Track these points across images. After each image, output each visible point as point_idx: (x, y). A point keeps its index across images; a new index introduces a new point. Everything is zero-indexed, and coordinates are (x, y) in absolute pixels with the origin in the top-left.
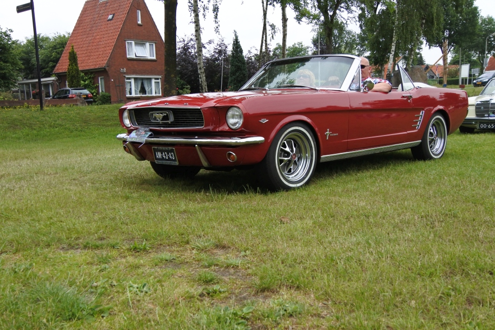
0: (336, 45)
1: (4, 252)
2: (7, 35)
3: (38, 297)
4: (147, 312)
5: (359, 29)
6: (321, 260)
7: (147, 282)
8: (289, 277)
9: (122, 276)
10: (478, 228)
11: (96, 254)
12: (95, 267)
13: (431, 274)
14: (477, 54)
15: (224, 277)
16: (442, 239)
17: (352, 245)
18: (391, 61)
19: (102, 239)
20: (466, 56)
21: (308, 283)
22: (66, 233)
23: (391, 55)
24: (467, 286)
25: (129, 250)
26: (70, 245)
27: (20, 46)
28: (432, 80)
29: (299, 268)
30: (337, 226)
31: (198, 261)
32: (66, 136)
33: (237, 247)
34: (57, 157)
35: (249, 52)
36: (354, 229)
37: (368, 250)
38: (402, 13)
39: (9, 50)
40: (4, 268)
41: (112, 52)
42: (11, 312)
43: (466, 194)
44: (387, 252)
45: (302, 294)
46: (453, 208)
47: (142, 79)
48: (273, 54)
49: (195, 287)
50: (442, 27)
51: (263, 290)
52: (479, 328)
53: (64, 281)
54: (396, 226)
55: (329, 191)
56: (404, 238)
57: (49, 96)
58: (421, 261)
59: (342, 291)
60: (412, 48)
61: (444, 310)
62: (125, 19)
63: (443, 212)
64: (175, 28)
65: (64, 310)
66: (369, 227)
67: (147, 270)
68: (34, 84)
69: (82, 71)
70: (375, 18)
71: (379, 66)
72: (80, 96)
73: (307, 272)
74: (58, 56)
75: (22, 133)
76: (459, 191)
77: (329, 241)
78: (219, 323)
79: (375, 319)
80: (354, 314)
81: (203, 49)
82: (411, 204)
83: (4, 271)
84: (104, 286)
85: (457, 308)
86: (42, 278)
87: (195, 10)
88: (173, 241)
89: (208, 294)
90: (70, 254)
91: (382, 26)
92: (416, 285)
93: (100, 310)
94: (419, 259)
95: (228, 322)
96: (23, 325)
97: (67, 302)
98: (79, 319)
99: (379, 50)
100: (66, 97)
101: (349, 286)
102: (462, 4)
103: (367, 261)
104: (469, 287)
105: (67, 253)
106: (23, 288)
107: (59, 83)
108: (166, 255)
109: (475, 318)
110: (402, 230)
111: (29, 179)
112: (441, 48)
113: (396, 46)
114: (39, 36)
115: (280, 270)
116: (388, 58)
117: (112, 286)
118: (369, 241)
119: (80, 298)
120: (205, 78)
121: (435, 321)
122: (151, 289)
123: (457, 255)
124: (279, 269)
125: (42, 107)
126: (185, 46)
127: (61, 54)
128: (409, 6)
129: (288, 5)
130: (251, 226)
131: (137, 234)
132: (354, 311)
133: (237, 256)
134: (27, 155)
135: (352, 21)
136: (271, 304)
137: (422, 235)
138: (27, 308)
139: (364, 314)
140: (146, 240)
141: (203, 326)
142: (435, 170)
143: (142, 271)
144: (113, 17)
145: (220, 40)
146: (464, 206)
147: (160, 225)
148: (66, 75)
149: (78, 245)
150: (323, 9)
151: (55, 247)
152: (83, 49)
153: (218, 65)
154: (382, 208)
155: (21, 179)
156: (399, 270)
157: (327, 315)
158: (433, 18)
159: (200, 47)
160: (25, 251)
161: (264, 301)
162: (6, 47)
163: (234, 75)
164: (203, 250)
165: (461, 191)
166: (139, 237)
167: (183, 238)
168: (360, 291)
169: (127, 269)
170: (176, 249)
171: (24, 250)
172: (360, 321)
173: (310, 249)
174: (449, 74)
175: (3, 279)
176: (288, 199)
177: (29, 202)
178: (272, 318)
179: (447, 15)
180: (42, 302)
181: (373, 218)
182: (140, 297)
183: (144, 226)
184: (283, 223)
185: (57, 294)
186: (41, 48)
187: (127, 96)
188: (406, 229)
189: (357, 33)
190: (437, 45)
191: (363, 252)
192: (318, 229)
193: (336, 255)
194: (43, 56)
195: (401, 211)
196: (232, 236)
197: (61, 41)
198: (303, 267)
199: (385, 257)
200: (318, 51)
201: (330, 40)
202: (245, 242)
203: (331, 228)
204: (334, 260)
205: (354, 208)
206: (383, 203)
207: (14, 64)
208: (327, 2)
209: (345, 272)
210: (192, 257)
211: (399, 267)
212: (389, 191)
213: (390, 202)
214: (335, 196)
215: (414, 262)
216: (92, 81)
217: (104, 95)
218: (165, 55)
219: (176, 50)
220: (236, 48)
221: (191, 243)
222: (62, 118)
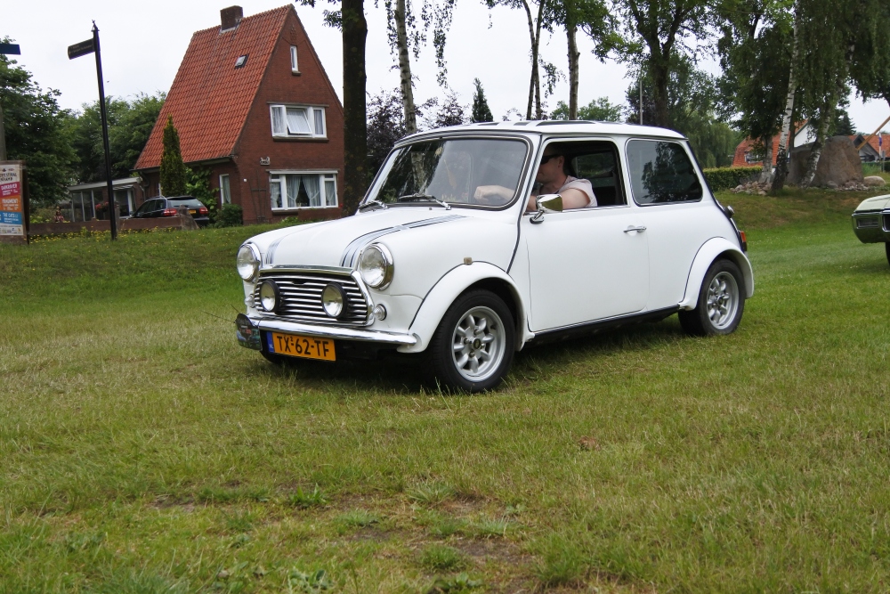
0: (674, 102)
2: (50, 102)
5: (720, 69)
6: (667, 523)
7: (325, 567)
8: (606, 556)
11: (223, 512)
12: (223, 539)
15: (474, 557)
17: (728, 492)
18: (786, 129)
19: (234, 484)
21: (644, 569)
22: (166, 473)
23: (785, 117)
25: (287, 504)
26: (173, 496)
27: (73, 120)
28: (871, 165)
29: (625, 539)
30: (695, 454)
31: (422, 525)
32: (159, 288)
33: (498, 497)
34: (143, 328)
36: (730, 460)
37: (762, 502)
38: (806, 34)
39: (53, 129)
41: (244, 128)
44: (802, 506)
45: (633, 591)
47: (302, 177)
49: (419, 577)
51: (554, 584)
53: (164, 567)
54: (815, 454)
55: (674, 386)
56: (834, 478)
57: (127, 214)
58: (875, 525)
59: (714, 584)
60: (827, 102)
62: (269, 64)
64: (364, 77)
66: (760, 457)
67: (323, 544)
68: (98, 192)
69: (188, 165)
70: (751, 47)
71: (761, 140)
72: (184, 212)
73: (642, 547)
74: (143, 137)
77: (680, 485)
81: (417, 116)
82: (844, 409)
84: (241, 575)
86: (121, 561)
87: (402, 44)
88: (372, 487)
89: (446, 591)
90: (175, 513)
91: (766, 62)
94: (871, 522)
99: (760, 108)
100: (159, 214)
101: (728, 575)
103: (761, 525)
105: (168, 513)
107: (146, 188)
108: (359, 514)
110: (830, 463)
111: (92, 371)
112: (889, 101)
113: (795, 98)
114: (109, 100)
115: (587, 543)
116: (781, 122)
117: (257, 576)
118: (764, 484)
122: (333, 581)
124: (585, 540)
125: (114, 234)
126: (381, 112)
127: (149, 134)
128: (820, 20)
129: (579, 28)
130: (523, 456)
131: (301, 474)
133: (499, 515)
135: (705, 54)
140: (320, 484)
143: (312, 545)
144: (245, 61)
145: (450, 99)
147: (345, 456)
148: (158, 173)
149: (189, 496)
150: (648, 32)
151: (145, 500)
152: (190, 122)
154: (783, 417)
155: (76, 371)
156: (831, 544)
158: (870, 42)
159: (411, 113)
162: (47, 123)
164: (430, 503)
166: (304, 479)
167: (391, 480)
168: (752, 587)
169: (285, 543)
170: (377, 503)
173: (644, 500)
176: (594, 402)
181: (768, 438)
183: (315, 458)
184: (587, 450)
186: (112, 124)
187: (273, 209)
188: (837, 461)
189: (716, 76)
190: (881, 94)
191: (751, 507)
192: (657, 461)
193: (698, 512)
194: (115, 138)
195: (823, 424)
196: (487, 475)
197: (147, 109)
198: (631, 536)
199: (799, 517)
200: (638, 116)
201: (663, 93)
202: (513, 488)
203: (682, 459)
204: (694, 523)
205: (727, 419)
206: (785, 409)
207: (62, 154)
208: (655, 18)
209: (719, 547)
210: (409, 517)
211: (830, 538)
212: (796, 384)
213: (800, 406)
214: (686, 394)
215: (862, 527)
216: (207, 183)
217: (230, 209)
218: (345, 130)
219: (365, 119)
220: (479, 112)
221: (406, 490)
222: (153, 253)
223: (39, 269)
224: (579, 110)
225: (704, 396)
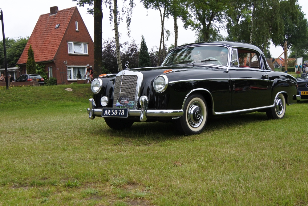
5: (227, 34)
6: (205, 193)
11: (39, 190)
12: (38, 200)
13: (287, 204)
14: (307, 50)
16: (292, 177)
17: (227, 181)
18: (249, 56)
19: (45, 179)
20: (300, 52)
25: (64, 186)
26: (20, 183)
28: (278, 69)
29: (189, 199)
30: (215, 168)
31: (115, 194)
32: (24, 107)
33: (143, 183)
34: (16, 121)
35: (152, 49)
36: (228, 170)
37: (239, 185)
38: (256, 23)
41: (58, 50)
44: (253, 187)
46: (298, 155)
47: (79, 68)
48: (168, 51)
50: (283, 32)
54: (257, 168)
55: (209, 144)
56: (264, 176)
58: (278, 193)
60: (263, 47)
62: (67, 28)
63: (291, 158)
64: (101, 33)
66: (238, 169)
67: (77, 201)
68: (3, 72)
69: (37, 63)
70: (238, 27)
71: (241, 59)
72: (35, 80)
73: (195, 202)
74: (21, 53)
76: (302, 143)
77: (210, 179)
81: (120, 48)
87: (115, 21)
88: (97, 180)
90: (20, 190)
91: (243, 32)
94: (277, 192)
100: (26, 81)
102: (297, 17)
103: (238, 193)
105: (17, 190)
107: (21, 71)
108: (91, 190)
110: (262, 171)
112: (283, 47)
114: (8, 39)
115: (175, 201)
118: (239, 178)
120: (121, 67)
123: (305, 189)
124: (174, 199)
125: (7, 87)
126: (108, 46)
127: (23, 51)
128: (261, 18)
129: (178, 17)
131: (71, 175)
133: (143, 190)
135: (222, 29)
137: (278, 174)
140: (77, 179)
142: (283, 129)
143: (72, 201)
144: (59, 26)
145: (133, 42)
146: (306, 153)
147: (87, 168)
148: (26, 66)
150: (202, 20)
151: (9, 185)
152: (38, 48)
153: (131, 58)
154: (246, 155)
156: (263, 200)
158: (277, 26)
159: (118, 46)
163: (142, 65)
164: (118, 186)
165: (303, 144)
166: (72, 177)
167: (104, 177)
169: (62, 201)
170: (99, 186)
173: (196, 184)
174: (288, 65)
176: (180, 149)
179: (286, 25)
181: (241, 162)
184: (177, 166)
186: (9, 47)
187: (68, 80)
188: (265, 170)
189: (225, 37)
190: (280, 45)
191: (235, 187)
192: (202, 170)
193: (216, 189)
194: (10, 53)
195: (261, 157)
196: (139, 175)
197: (22, 42)
198: (191, 197)
199: (251, 190)
202: (149, 180)
203: (211, 170)
204: (214, 193)
205: (227, 155)
206: (248, 152)
208: (205, 15)
209: (223, 202)
210: (110, 191)
211: (262, 198)
212: (251, 143)
213: (253, 151)
214: (213, 146)
215: (273, 194)
216: (44, 70)
217: (52, 79)
218: (94, 51)
219: (102, 48)
220: (143, 47)
221: (110, 181)
222: (22, 94)
225: (219, 147)
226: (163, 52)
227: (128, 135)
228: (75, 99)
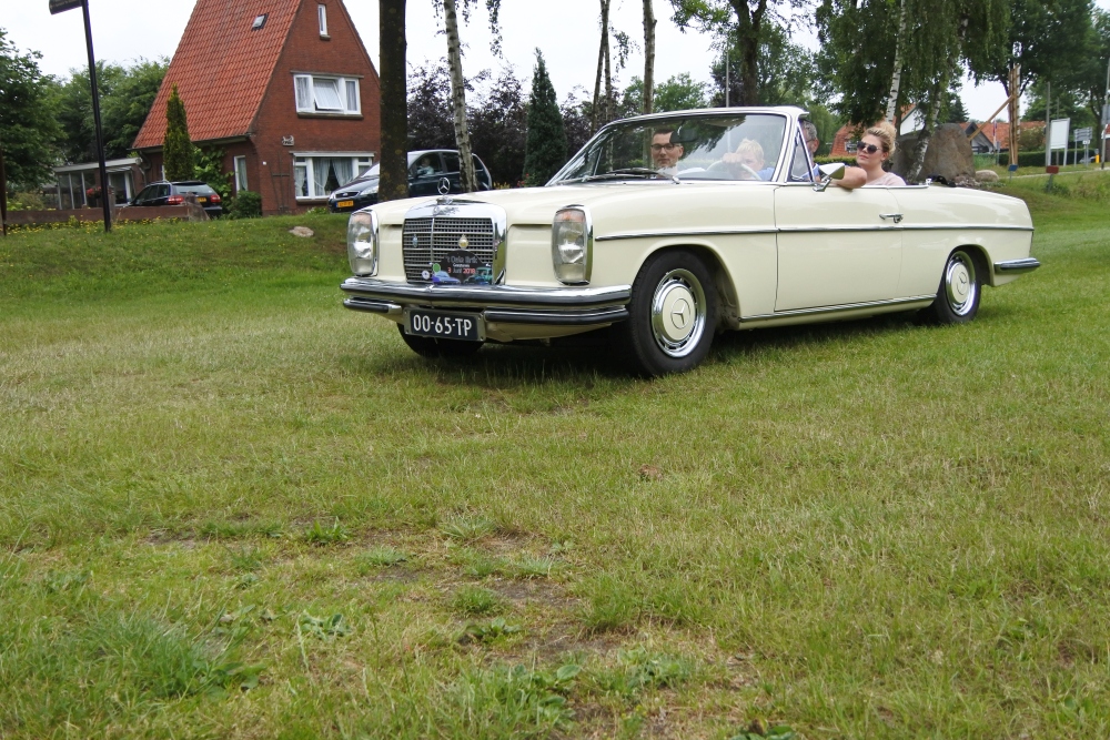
0: (765, 79)
1: (26, 546)
2: (29, 66)
3: (102, 646)
4: (341, 679)
5: (818, 42)
6: (732, 562)
7: (343, 611)
8: (660, 599)
9: (287, 598)
10: (1087, 489)
11: (228, 549)
12: (226, 579)
13: (980, 592)
14: (1086, 95)
15: (514, 601)
16: (1004, 512)
17: (801, 526)
18: (891, 114)
19: (242, 517)
20: (1061, 100)
21: (702, 613)
22: (163, 504)
23: (890, 100)
24: (1061, 618)
25: (303, 540)
26: (171, 530)
27: (57, 88)
28: (984, 157)
29: (682, 580)
30: (768, 485)
31: (457, 564)
32: (161, 289)
33: (543, 533)
34: (142, 336)
35: (571, 96)
36: (807, 492)
37: (838, 537)
38: (915, 4)
39: (34, 98)
40: (26, 582)
41: (263, 101)
42: (42, 678)
43: (1060, 411)
44: (881, 542)
45: (688, 636)
46: (1030, 444)
47: (331, 160)
48: (624, 102)
49: (449, 622)
50: (1006, 35)
51: (601, 629)
52: (1086, 710)
53: (158, 610)
54: (900, 485)
55: (750, 408)
56: (918, 510)
57: (125, 201)
58: (957, 561)
59: (778, 629)
60: (937, 84)
61: (1008, 672)
62: (292, 26)
63: (1008, 452)
64: (403, 45)
65: (158, 674)
66: (840, 487)
67: (342, 585)
68: (89, 174)
69: (197, 144)
70: (853, 18)
72: (192, 200)
73: (701, 588)
74: (143, 110)
75: (66, 282)
76: (1045, 404)
77: (749, 519)
78: (503, 701)
79: (851, 691)
80: (804, 682)
81: (466, 91)
82: (936, 434)
83: (26, 589)
84: (247, 620)
85: (1037, 667)
86: (109, 603)
87: (449, 4)
88: (401, 521)
89: (479, 637)
90: (172, 550)
91: (871, 35)
92: (944, 616)
93: (238, 674)
94: (952, 558)
95: (524, 698)
96: (68, 707)
97: (166, 657)
98: (192, 695)
99: (862, 89)
100: (163, 202)
101: (794, 618)
103: (834, 562)
104: (1065, 621)
105: (164, 549)
106: (68, 626)
107: (147, 171)
108: (384, 552)
109: (1077, 688)
110: (914, 494)
111: (80, 386)
112: (1005, 84)
113: (901, 79)
114: (101, 65)
115: (640, 585)
116: (884, 108)
117: (265, 621)
118: (841, 518)
119: (194, 647)
120: (470, 156)
121: (988, 696)
122: (352, 627)
123: (1038, 549)
124: (638, 581)
125: (108, 225)
126: (426, 86)
127: (150, 106)
130: (575, 487)
131: (320, 506)
132: (804, 674)
133: (543, 554)
134: (76, 332)
135: (801, 25)
136: (619, 660)
137: (960, 504)
138: (76, 670)
139: (828, 680)
140: (341, 518)
141: (467, 710)
142: (990, 359)
143: (330, 586)
144: (264, 21)
145: (505, 71)
146: (1055, 438)
147: (371, 486)
148: (161, 153)
149: (190, 530)
151: (137, 534)
152: (198, 94)
153: (501, 127)
154: (869, 444)
155: (61, 385)
156: (908, 583)
157: (744, 683)
158: (985, 16)
159: (459, 88)
160: (73, 543)
161: (604, 652)
162: (27, 91)
163: (536, 149)
164: (466, 540)
165: (1049, 406)
166: (324, 512)
167: (423, 513)
168: (818, 631)
169: (298, 583)
170: (407, 539)
171: (70, 542)
172: (819, 697)
173: (707, 536)
174: (1021, 143)
175: (24, 605)
177: (80, 435)
178: (620, 692)
179: (1019, 8)
180: (110, 657)
181: (850, 467)
182: (326, 645)
183: (336, 488)
184: (648, 480)
185: (142, 640)
186: (106, 93)
187: (297, 198)
188: (923, 493)
189: (813, 51)
190: (996, 77)
191: (825, 544)
192: (725, 492)
193: (766, 550)
195: (912, 451)
196: (532, 509)
197: (148, 76)
198: (690, 576)
199: (876, 553)
200: (724, 96)
201: (752, 69)
202: (560, 523)
203: (754, 490)
204: (761, 561)
205: (807, 445)
206: (872, 433)
207: (44, 128)
209: (786, 588)
211: (907, 576)
212: (885, 405)
213: (888, 431)
215: (942, 564)
216: (219, 166)
217: (247, 197)
218: (381, 106)
219: (405, 94)
220: (541, 88)
221: (440, 525)
222: (154, 248)
223: (18, 265)
224: (656, 86)
225: (784, 420)
226: (606, 105)
227: (495, 379)
228: (322, 263)
